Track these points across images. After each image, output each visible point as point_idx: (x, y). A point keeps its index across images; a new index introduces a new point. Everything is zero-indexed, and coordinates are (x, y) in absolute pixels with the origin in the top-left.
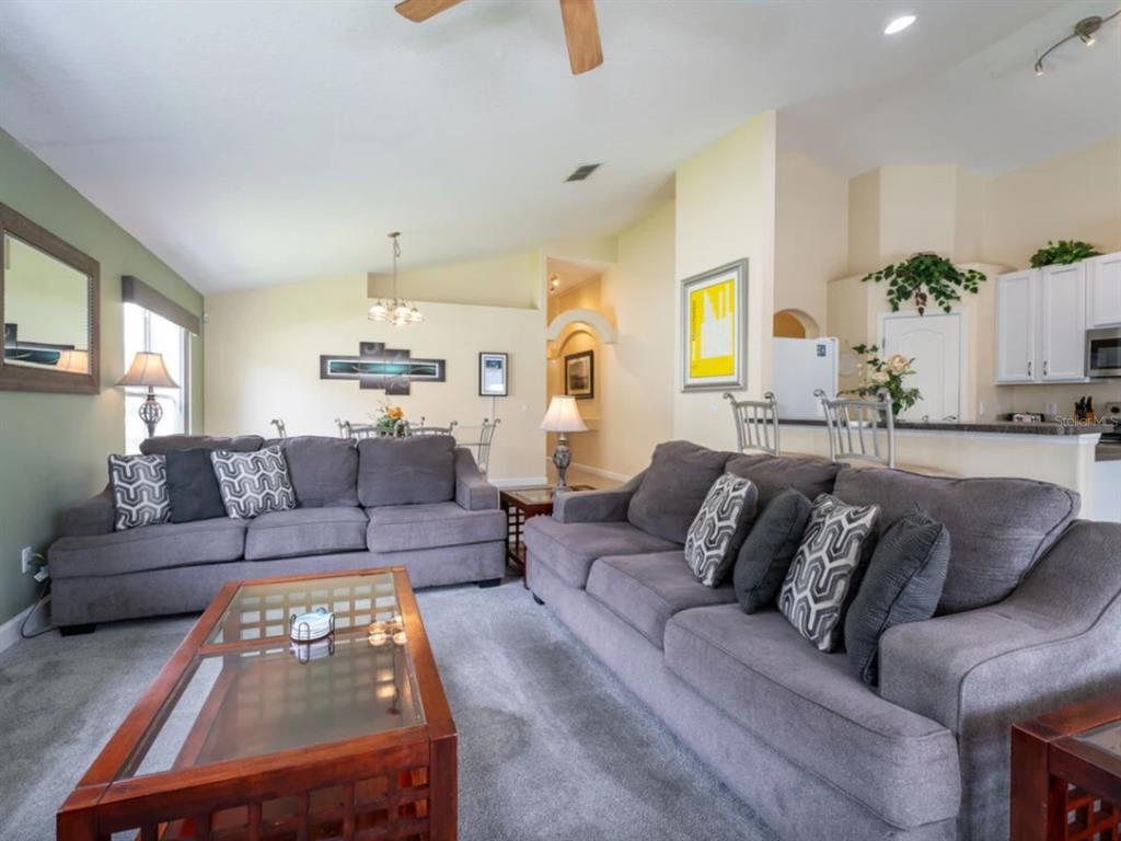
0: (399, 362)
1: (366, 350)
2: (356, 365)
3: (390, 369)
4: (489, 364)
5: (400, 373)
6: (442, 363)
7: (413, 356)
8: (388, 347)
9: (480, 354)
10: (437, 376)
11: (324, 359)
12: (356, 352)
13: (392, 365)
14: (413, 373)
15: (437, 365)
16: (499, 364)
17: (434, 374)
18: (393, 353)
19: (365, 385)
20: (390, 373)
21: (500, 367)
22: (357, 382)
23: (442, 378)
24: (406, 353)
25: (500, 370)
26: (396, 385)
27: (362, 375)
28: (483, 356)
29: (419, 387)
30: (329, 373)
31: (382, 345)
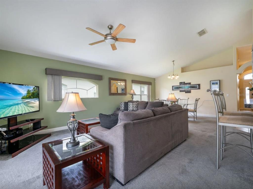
0: (188, 86)
1: (181, 84)
2: (179, 87)
3: (186, 87)
4: (213, 84)
5: (189, 88)
6: (199, 85)
7: (191, 84)
8: (185, 83)
9: (210, 81)
10: (198, 88)
11: (173, 86)
12: (179, 84)
13: (186, 86)
14: (192, 88)
15: (198, 85)
16: (217, 83)
17: (197, 88)
18: (187, 84)
19: (181, 91)
20: (186, 88)
21: (217, 84)
22: (179, 91)
23: (199, 88)
24: (190, 83)
25: (217, 85)
26: (187, 91)
27: (180, 89)
28: (211, 82)
29: (193, 91)
30: (174, 89)
31: (184, 82)
